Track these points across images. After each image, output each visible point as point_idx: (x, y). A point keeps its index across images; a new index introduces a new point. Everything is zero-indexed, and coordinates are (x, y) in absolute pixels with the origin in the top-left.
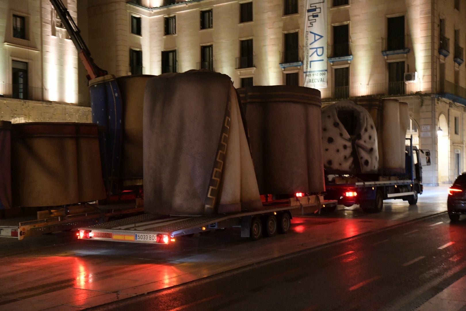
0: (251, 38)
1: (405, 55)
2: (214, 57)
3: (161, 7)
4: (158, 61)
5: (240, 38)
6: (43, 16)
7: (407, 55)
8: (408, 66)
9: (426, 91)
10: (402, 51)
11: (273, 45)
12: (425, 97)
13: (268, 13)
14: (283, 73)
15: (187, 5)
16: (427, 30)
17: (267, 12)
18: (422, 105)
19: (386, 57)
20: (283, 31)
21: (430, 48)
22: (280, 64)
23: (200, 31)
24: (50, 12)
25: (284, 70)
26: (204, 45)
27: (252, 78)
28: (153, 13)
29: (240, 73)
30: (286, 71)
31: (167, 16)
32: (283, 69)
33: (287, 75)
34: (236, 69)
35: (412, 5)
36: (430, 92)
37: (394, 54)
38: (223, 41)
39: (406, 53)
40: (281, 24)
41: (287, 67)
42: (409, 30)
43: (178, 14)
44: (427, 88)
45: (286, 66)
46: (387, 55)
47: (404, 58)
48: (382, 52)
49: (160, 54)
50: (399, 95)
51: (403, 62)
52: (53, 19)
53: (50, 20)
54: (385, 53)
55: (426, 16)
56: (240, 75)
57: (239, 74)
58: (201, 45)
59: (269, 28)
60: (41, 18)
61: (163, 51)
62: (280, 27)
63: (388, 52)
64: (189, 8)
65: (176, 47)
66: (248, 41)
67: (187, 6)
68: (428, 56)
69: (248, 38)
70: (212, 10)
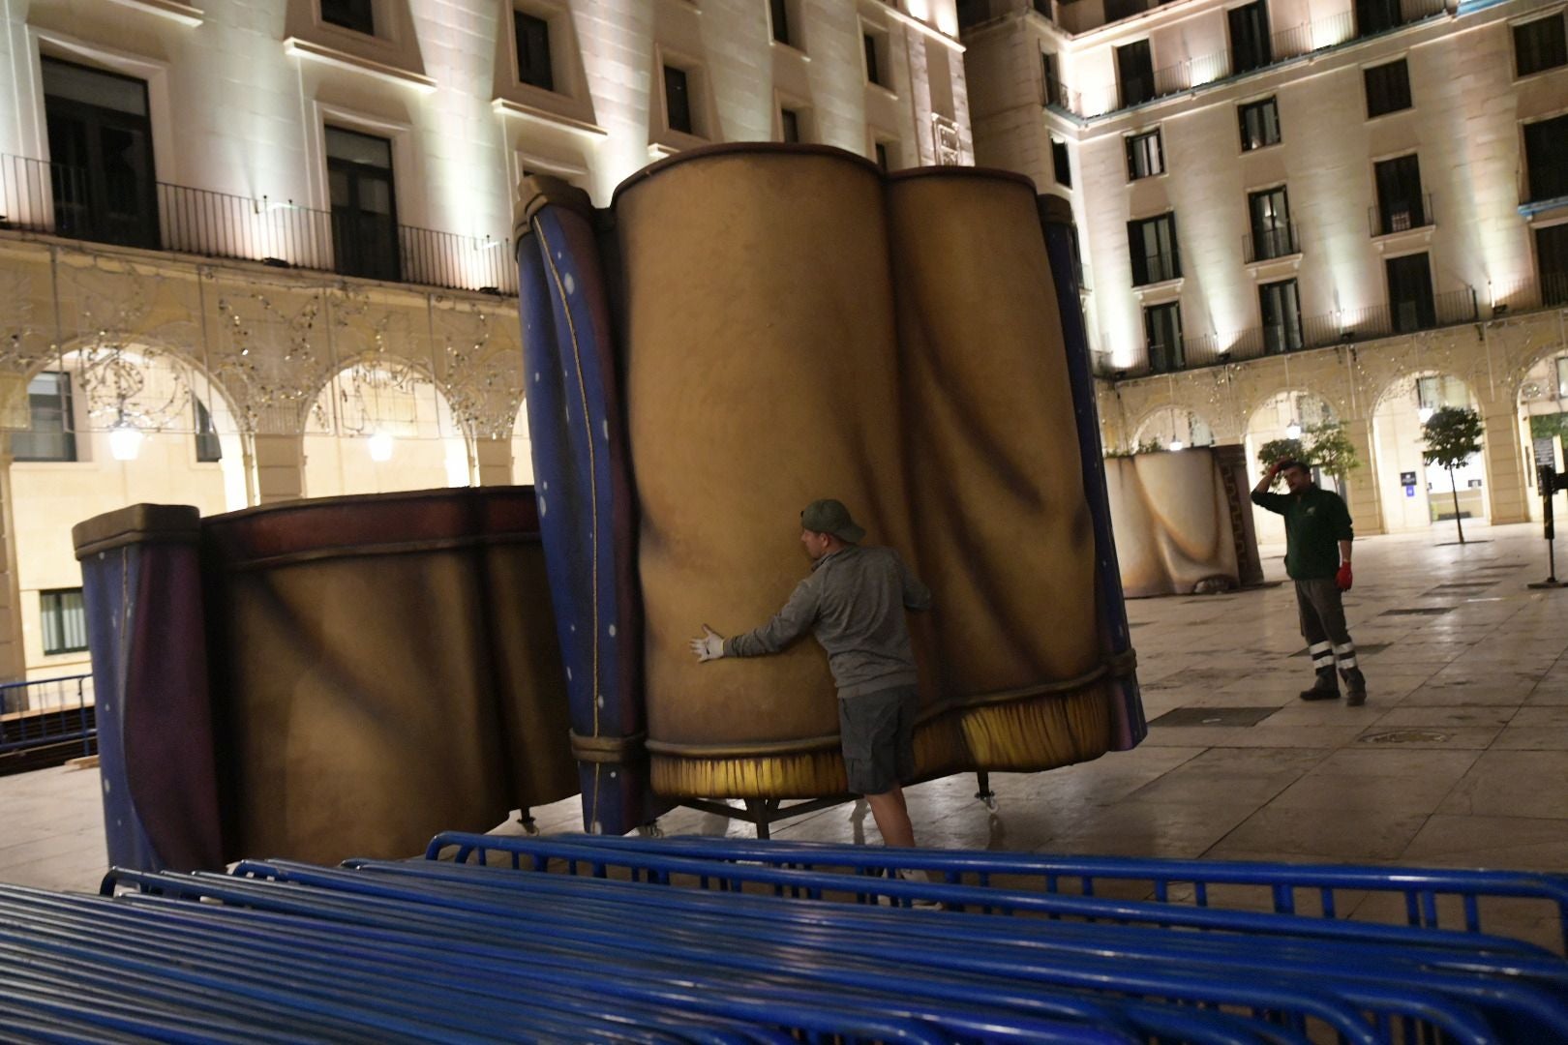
0: (1410, 151)
2: (1294, 213)
3: (1112, 112)
4: (1121, 247)
5: (1378, 155)
6: (921, 142)
11: (1486, 159)
13: (1466, 79)
14: (1530, 229)
15: (1193, 94)
17: (1459, 77)
20: (1518, 117)
22: (1520, 204)
23: (1240, 157)
24: (930, 130)
25: (1533, 221)
26: (1257, 189)
27: (1425, 255)
28: (1087, 130)
29: (1385, 245)
30: (1539, 221)
31: (1132, 133)
32: (1530, 218)
33: (1539, 232)
34: (1372, 236)
38: (1321, 171)
40: (1512, 102)
41: (1542, 211)
43: (1166, 123)
45: (1537, 209)
49: (1124, 228)
52: (937, 147)
53: (932, 149)
56: (1385, 252)
57: (1381, 248)
58: (1249, 190)
59: (1470, 118)
60: (918, 145)
61: (1129, 219)
62: (1506, 111)
64: (1202, 102)
65: (1170, 205)
66: (1398, 161)
67: (1194, 98)
69: (1401, 154)
70: (1274, 96)
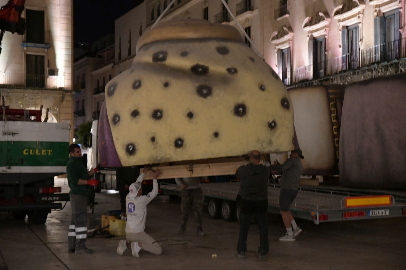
1: (46, 50)
7: (48, 50)
8: (48, 60)
9: (66, 88)
10: (43, 45)
12: (67, 93)
16: (67, 30)
18: (62, 101)
19: (25, 48)
21: (70, 48)
35: (52, 3)
36: (70, 89)
37: (34, 47)
39: (47, 48)
42: (49, 26)
44: (68, 85)
46: (27, 46)
47: (44, 52)
48: (23, 42)
50: (37, 88)
51: (43, 57)
54: (25, 44)
55: (66, 17)
63: (29, 44)
68: (68, 55)
